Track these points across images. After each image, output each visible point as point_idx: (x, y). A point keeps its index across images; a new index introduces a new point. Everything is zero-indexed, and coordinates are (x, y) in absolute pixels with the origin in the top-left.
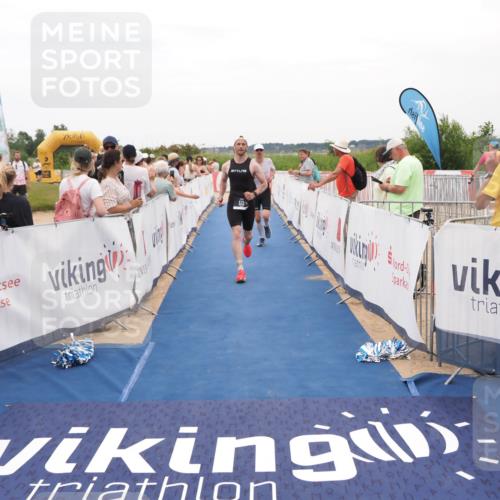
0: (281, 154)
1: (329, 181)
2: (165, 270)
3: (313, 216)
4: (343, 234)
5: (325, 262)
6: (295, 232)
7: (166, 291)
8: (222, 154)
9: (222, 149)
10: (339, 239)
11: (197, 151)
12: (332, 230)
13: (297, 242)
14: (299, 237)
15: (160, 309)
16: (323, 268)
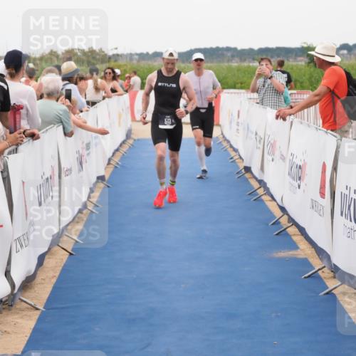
0: (235, 64)
1: (308, 105)
2: (56, 241)
3: (283, 158)
4: (329, 188)
5: (302, 231)
6: (255, 185)
7: (57, 274)
8: (144, 64)
9: (143, 56)
10: (322, 194)
11: (106, 58)
12: (312, 179)
13: (259, 199)
14: (261, 191)
15: (49, 300)
16: (298, 239)
